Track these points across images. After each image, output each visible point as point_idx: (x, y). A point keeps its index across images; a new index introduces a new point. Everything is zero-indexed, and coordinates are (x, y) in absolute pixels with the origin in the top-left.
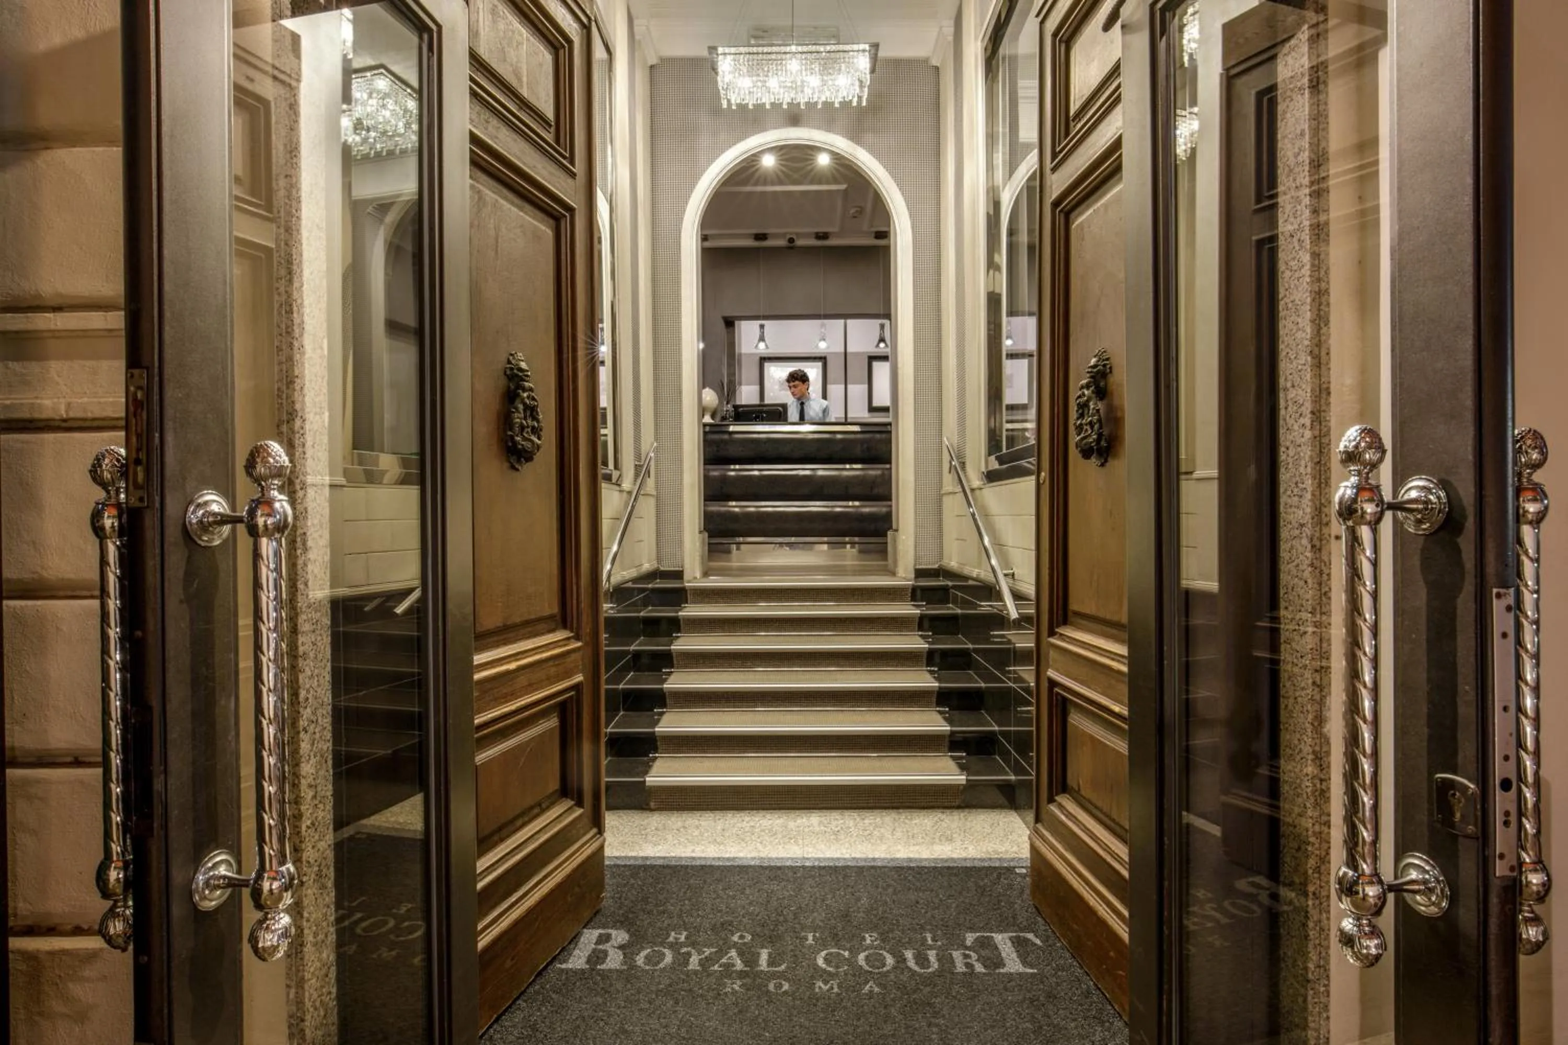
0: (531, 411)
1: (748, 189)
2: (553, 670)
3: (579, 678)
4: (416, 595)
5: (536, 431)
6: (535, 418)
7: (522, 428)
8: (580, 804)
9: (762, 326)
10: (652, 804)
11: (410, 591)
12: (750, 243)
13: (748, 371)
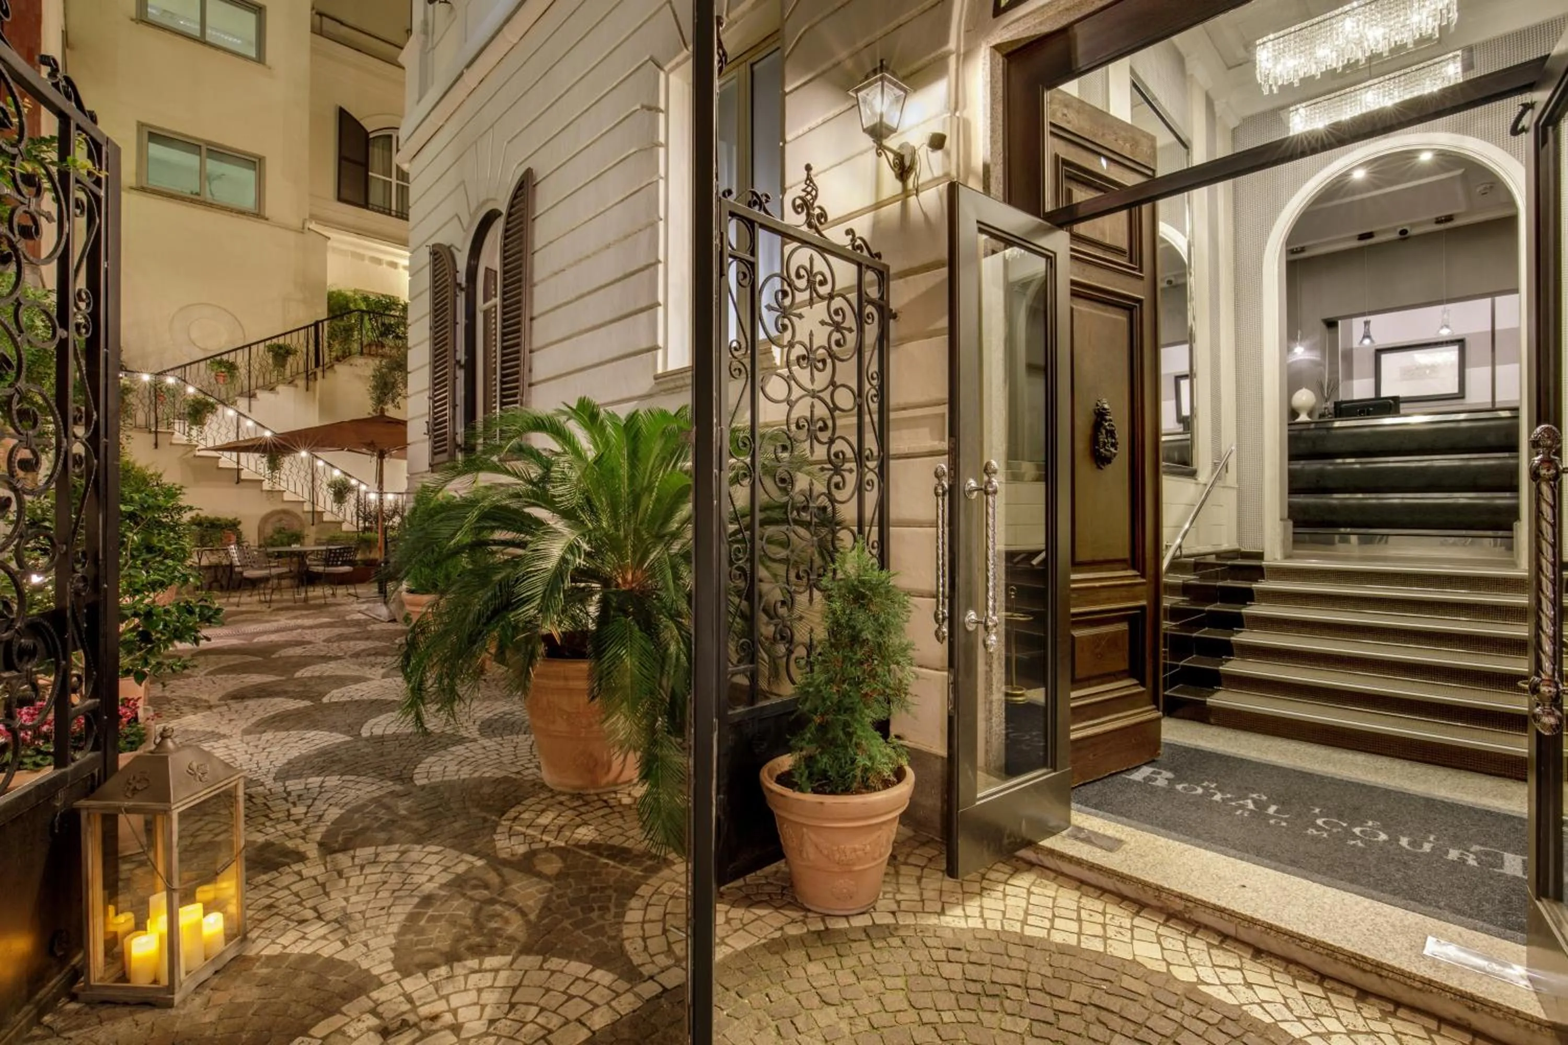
0: (1111, 433)
1: (1336, 202)
2: (1124, 594)
3: (1143, 603)
4: (1043, 555)
5: (1114, 445)
6: (1113, 437)
7: (1105, 444)
8: (1143, 684)
9: (1367, 323)
10: (1212, 720)
11: (1039, 552)
12: (1356, 244)
13: (1363, 364)
